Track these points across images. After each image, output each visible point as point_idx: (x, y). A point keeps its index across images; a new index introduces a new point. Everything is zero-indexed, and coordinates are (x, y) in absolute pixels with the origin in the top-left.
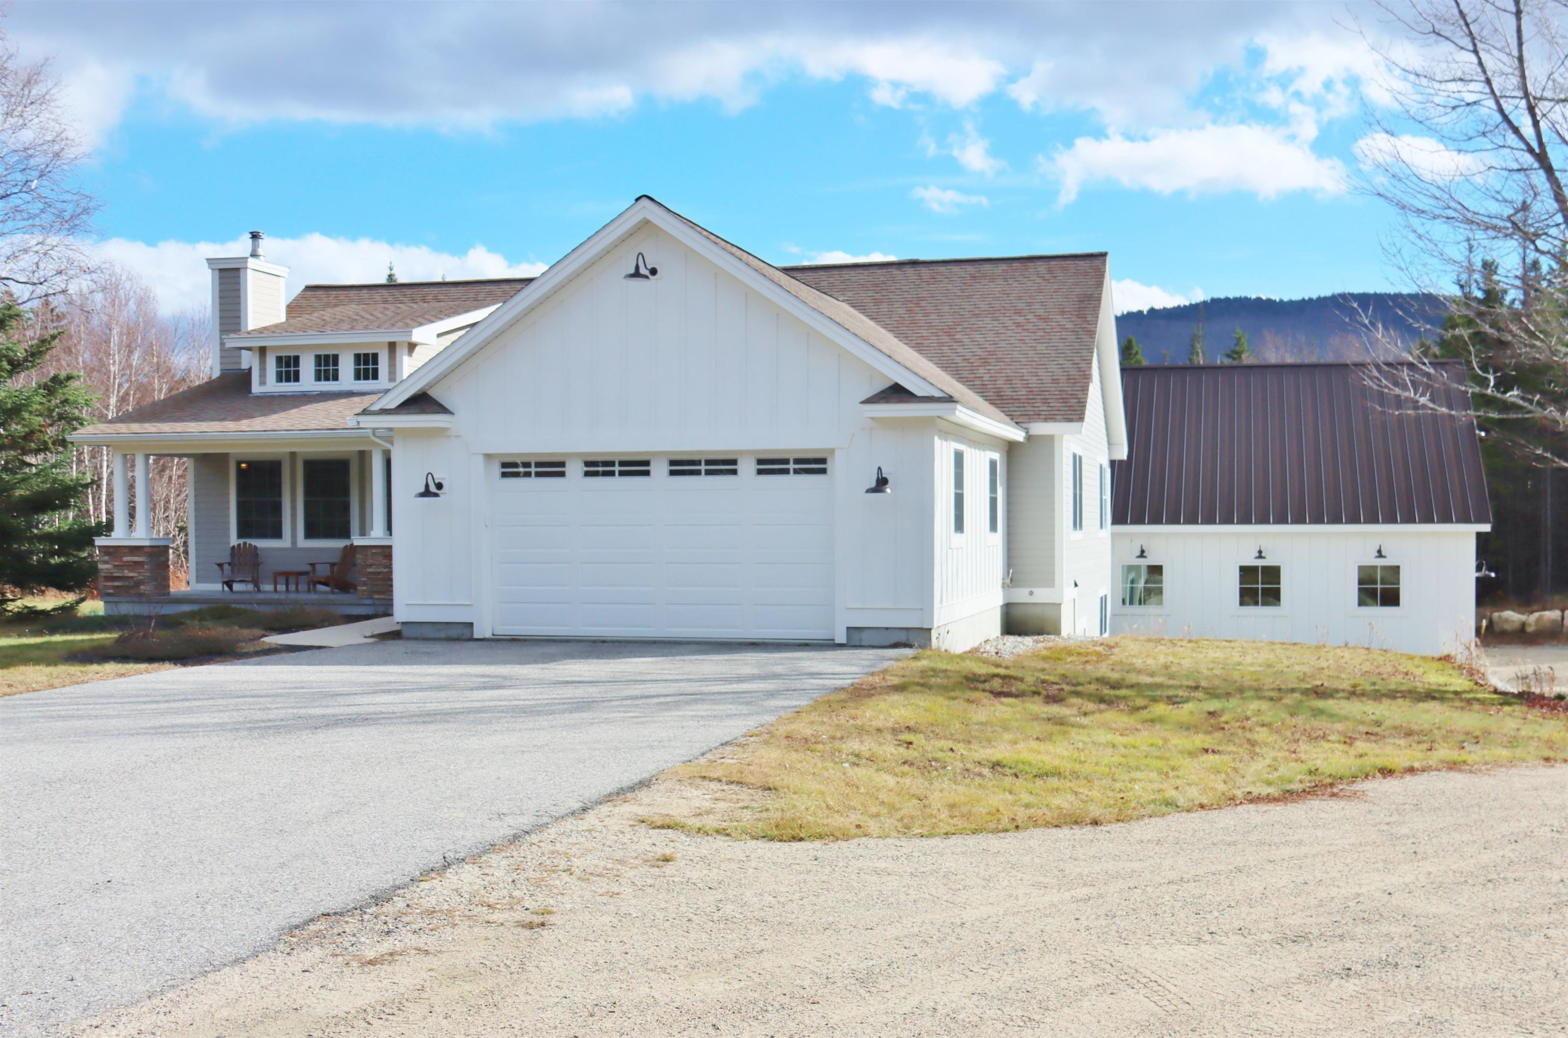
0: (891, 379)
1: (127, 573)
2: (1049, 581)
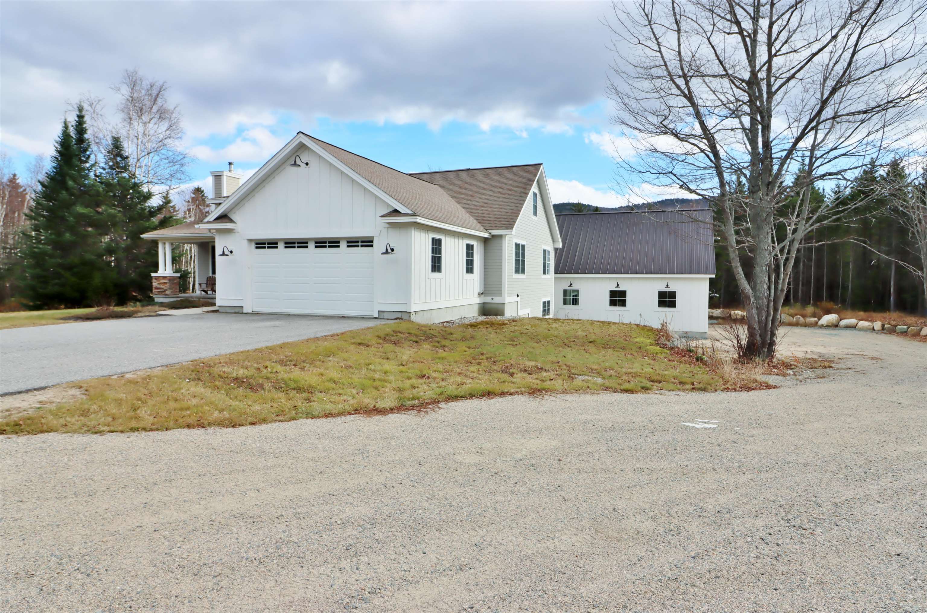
0: (393, 207)
1: (162, 286)
2: (499, 293)
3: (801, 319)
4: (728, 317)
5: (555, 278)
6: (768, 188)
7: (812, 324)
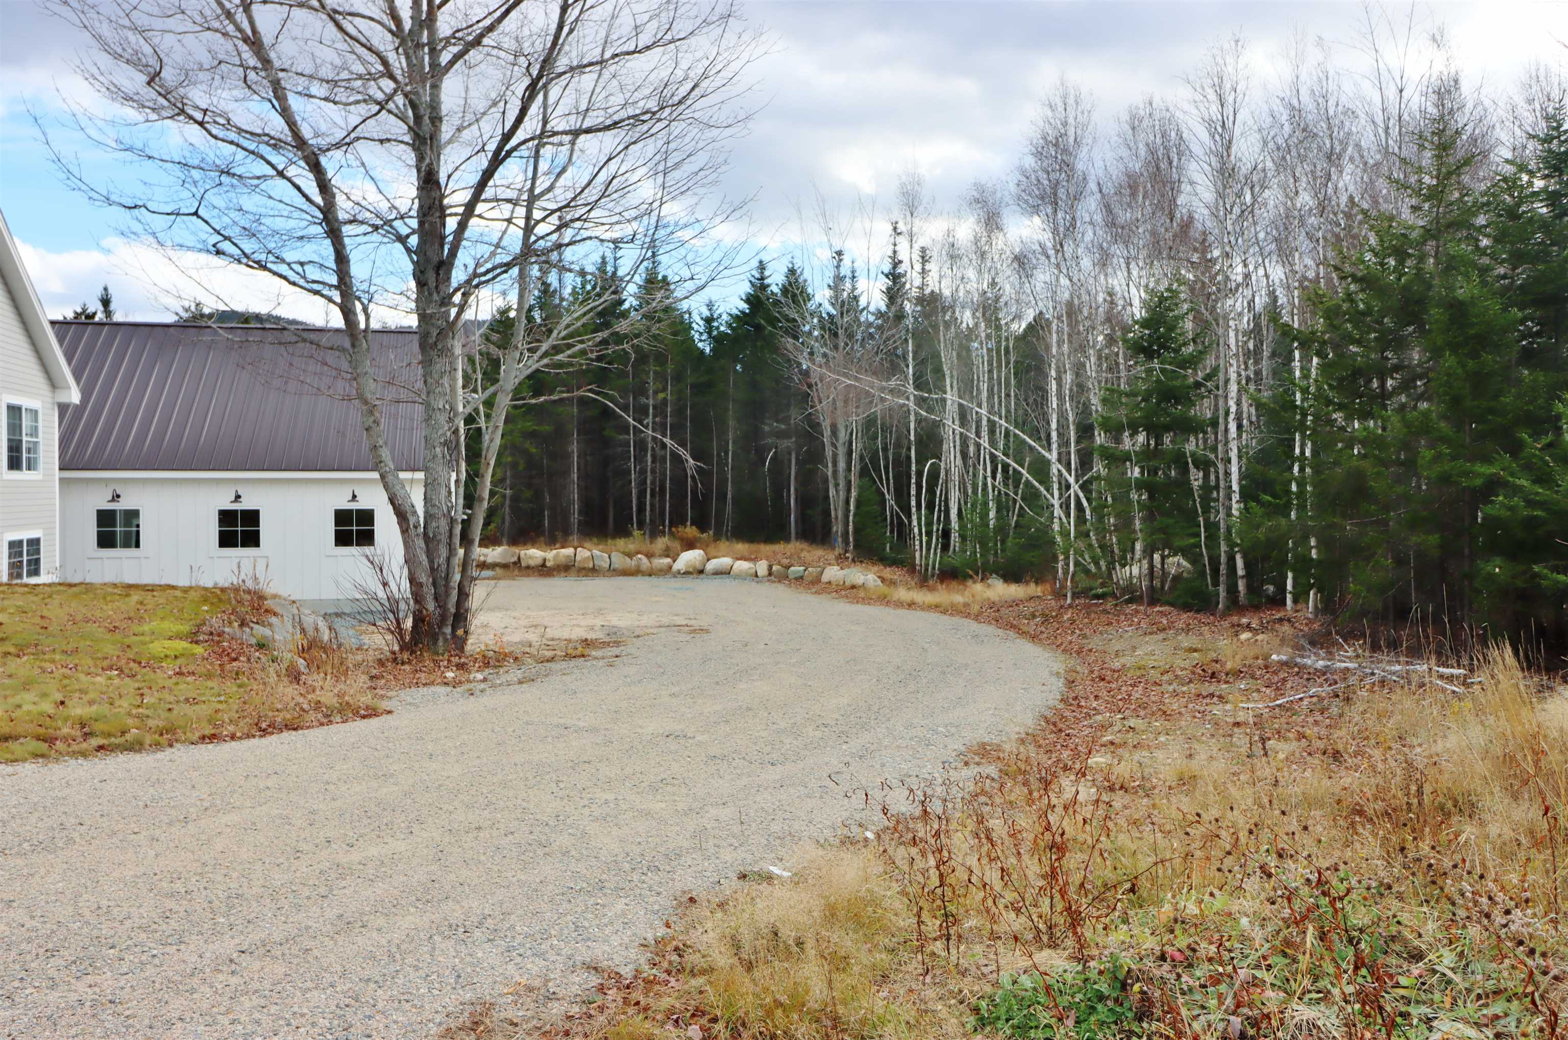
3: (645, 560)
4: (515, 563)
5: (61, 479)
6: (438, 274)
7: (661, 570)
